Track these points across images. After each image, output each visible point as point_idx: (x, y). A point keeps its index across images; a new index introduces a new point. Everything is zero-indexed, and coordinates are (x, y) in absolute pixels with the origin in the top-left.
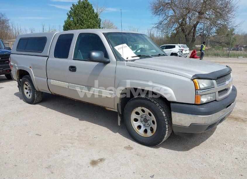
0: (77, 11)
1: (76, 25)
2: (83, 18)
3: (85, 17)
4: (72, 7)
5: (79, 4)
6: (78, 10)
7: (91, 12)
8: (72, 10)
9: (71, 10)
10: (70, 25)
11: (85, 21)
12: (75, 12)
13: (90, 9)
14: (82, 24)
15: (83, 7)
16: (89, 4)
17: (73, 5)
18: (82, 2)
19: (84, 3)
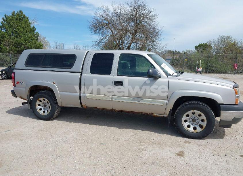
0: (11, 23)
1: (10, 37)
2: (20, 31)
3: (21, 29)
4: (5, 18)
5: (13, 15)
6: (13, 21)
7: (27, 25)
8: (5, 21)
9: (2, 20)
10: (3, 36)
11: (21, 34)
12: (10, 23)
13: (26, 22)
14: (18, 36)
15: (18, 19)
16: (25, 17)
17: (5, 16)
18: (16, 13)
19: (19, 15)
